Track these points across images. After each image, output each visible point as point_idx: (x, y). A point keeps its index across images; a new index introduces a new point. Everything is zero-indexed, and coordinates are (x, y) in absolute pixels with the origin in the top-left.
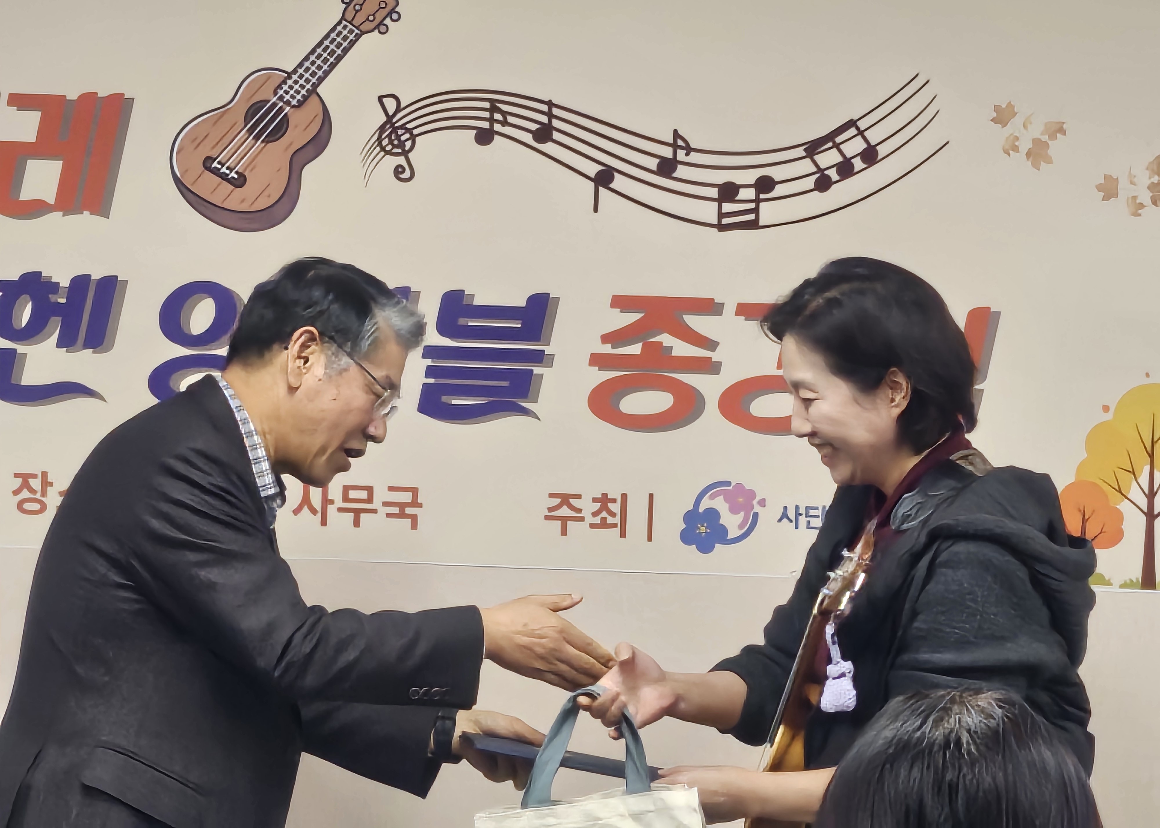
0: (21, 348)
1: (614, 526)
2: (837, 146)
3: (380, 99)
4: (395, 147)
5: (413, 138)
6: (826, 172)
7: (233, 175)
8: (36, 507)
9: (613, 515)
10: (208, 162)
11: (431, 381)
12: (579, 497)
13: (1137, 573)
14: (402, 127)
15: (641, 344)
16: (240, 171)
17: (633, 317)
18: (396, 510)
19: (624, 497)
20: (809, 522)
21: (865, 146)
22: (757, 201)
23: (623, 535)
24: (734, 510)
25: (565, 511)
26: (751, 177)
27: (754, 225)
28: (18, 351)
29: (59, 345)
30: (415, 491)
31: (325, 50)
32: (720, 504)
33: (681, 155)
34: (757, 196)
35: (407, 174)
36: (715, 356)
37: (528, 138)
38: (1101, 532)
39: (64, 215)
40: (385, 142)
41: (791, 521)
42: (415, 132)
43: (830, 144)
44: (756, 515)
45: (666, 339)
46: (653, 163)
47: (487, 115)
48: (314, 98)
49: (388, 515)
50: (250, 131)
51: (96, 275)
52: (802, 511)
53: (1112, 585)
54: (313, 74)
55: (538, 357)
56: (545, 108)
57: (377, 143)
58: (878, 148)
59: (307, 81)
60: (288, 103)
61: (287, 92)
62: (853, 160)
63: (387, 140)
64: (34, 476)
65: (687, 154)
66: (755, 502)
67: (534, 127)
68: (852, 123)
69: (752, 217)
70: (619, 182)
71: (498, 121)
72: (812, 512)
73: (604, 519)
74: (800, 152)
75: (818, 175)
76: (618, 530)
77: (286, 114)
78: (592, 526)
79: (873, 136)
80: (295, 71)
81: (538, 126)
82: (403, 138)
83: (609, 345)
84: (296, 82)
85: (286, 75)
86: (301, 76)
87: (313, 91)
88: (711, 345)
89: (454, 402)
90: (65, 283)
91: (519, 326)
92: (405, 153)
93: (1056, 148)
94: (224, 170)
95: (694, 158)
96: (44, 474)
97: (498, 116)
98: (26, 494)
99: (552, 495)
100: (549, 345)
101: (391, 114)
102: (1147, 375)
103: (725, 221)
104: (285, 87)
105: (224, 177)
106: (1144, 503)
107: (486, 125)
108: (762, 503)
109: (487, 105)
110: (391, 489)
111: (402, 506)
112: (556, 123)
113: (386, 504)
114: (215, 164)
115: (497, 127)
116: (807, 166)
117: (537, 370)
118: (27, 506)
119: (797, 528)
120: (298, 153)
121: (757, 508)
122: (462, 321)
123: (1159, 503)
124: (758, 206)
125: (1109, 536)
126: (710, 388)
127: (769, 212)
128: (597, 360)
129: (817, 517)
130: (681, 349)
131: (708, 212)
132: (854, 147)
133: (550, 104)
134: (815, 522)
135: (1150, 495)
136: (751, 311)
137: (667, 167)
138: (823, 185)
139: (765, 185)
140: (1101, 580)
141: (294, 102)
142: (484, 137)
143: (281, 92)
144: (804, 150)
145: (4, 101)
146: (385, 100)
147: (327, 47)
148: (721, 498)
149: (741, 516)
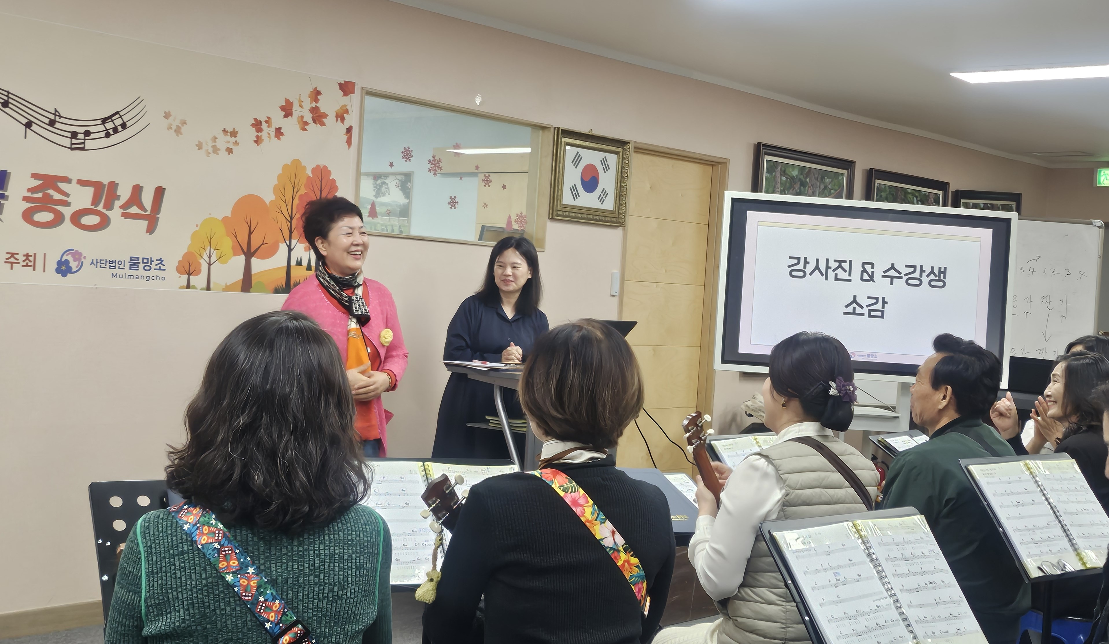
1: (31, 266)
2: (112, 121)
6: (109, 131)
9: (30, 261)
12: (17, 254)
13: (205, 285)
15: (42, 193)
17: (39, 182)
19: (35, 254)
20: (101, 265)
21: (122, 122)
22: (85, 139)
23: (34, 269)
24: (75, 260)
25: (12, 260)
26: (82, 130)
27: (83, 149)
32: (69, 258)
33: (57, 118)
34: (85, 138)
36: (69, 200)
38: (195, 270)
41: (95, 265)
43: (110, 120)
44: (82, 262)
45: (51, 192)
46: (47, 121)
52: (99, 261)
53: (197, 289)
55: (3, 197)
56: (6, 94)
58: (126, 123)
62: (118, 127)
65: (60, 118)
66: (82, 257)
67: (2, 101)
68: (117, 113)
69: (82, 146)
70: (34, 127)
72: (102, 262)
73: (27, 263)
74: (100, 122)
75: (106, 131)
76: (32, 268)
78: (23, 266)
79: (125, 118)
81: (4, 101)
83: (30, 193)
88: (67, 195)
93: (184, 129)
95: (62, 120)
99: (8, 253)
100: (6, 191)
103: (73, 146)
106: (207, 260)
108: (85, 258)
112: (10, 100)
116: (101, 128)
117: (2, 202)
119: (96, 267)
121: (83, 260)
123: (213, 259)
124: (85, 141)
125: (197, 272)
126: (67, 212)
127: (89, 144)
128: (26, 199)
129: (103, 263)
130: (57, 196)
131: (67, 142)
132: (118, 122)
133: (8, 92)
134: (103, 265)
135: (210, 257)
136: (82, 183)
137: (52, 123)
138: (108, 135)
139: (87, 133)
140: (194, 288)
144: (102, 121)
148: (70, 256)
149: (77, 262)
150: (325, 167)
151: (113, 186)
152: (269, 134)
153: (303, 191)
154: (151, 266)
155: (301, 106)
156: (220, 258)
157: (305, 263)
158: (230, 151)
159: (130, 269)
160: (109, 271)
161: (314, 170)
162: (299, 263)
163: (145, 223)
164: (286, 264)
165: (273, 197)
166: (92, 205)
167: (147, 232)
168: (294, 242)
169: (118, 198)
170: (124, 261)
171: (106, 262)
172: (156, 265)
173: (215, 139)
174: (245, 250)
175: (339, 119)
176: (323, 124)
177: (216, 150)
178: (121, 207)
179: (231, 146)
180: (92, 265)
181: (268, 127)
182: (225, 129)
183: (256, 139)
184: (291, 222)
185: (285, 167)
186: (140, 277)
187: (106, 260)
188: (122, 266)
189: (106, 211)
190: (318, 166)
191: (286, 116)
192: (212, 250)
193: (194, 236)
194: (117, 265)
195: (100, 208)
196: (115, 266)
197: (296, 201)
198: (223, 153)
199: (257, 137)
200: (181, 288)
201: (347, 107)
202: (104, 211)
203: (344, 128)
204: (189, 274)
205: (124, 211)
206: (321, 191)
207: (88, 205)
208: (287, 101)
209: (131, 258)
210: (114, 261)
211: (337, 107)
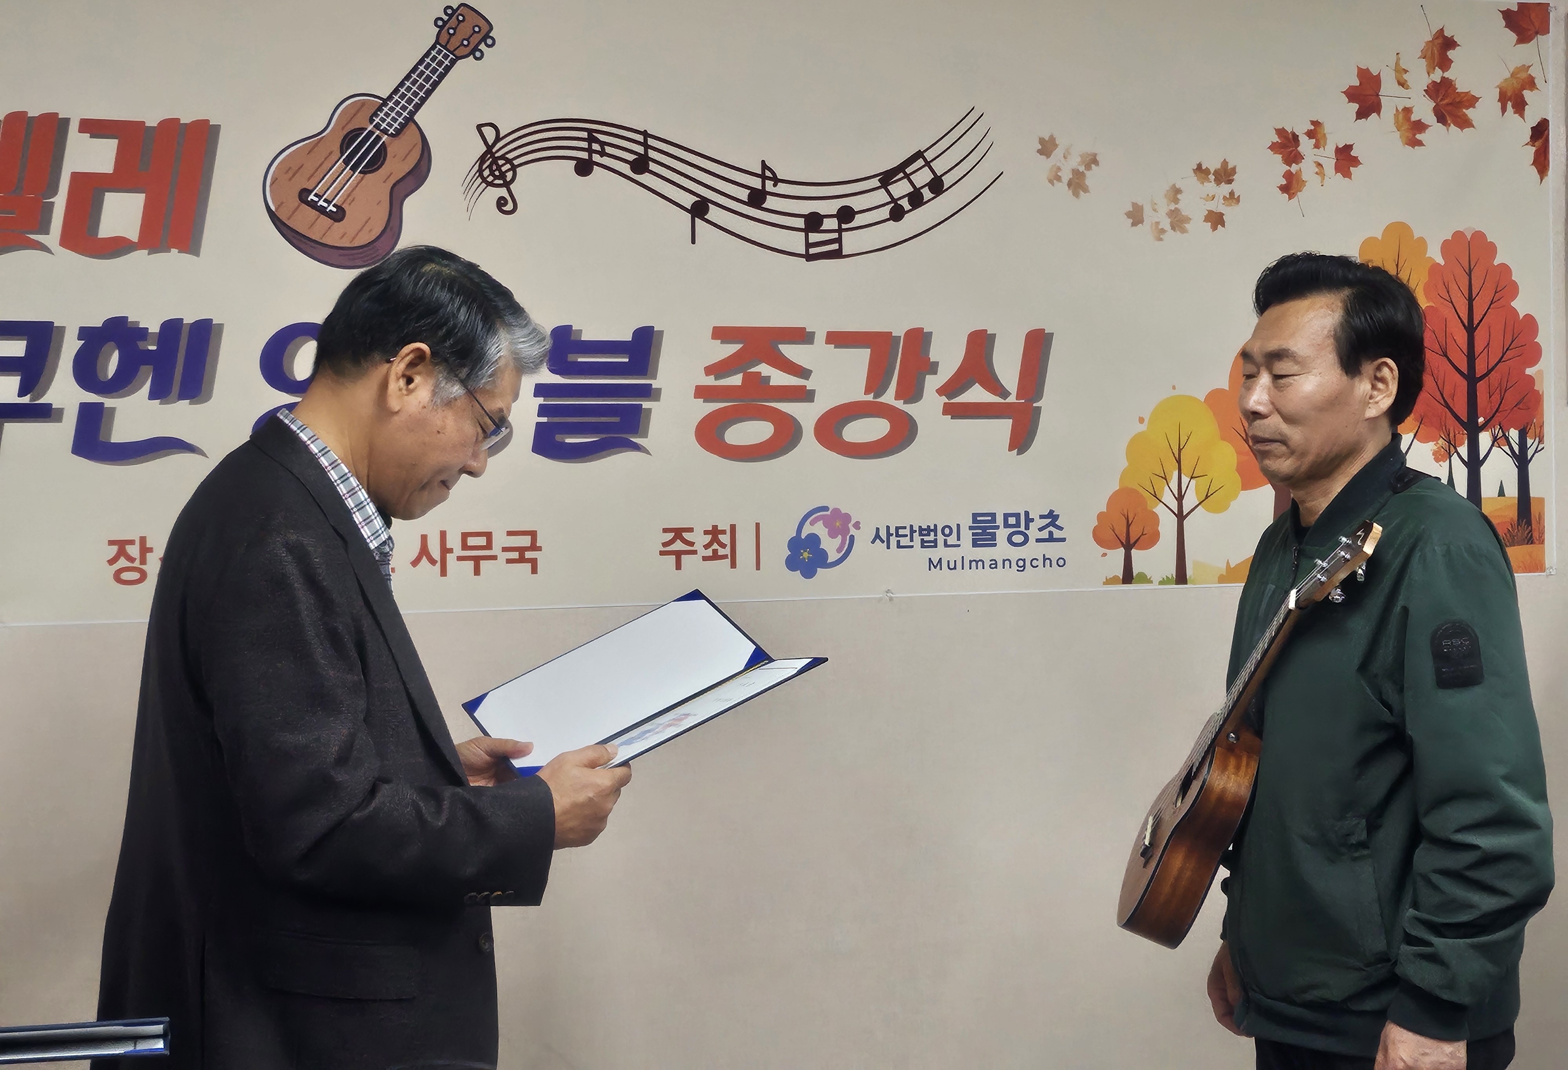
0: (109, 402)
1: (724, 557)
2: (907, 176)
3: (479, 127)
4: (496, 177)
5: (514, 168)
6: (899, 202)
7: (331, 208)
8: (135, 576)
9: (723, 546)
10: (304, 193)
11: (544, 420)
12: (690, 530)
13: (1171, 570)
14: (503, 157)
15: (742, 375)
16: (338, 204)
17: (732, 349)
18: (515, 555)
19: (733, 528)
20: (898, 542)
21: (932, 176)
22: (840, 231)
23: (733, 565)
24: (832, 535)
25: (678, 546)
26: (831, 207)
27: (837, 254)
28: (106, 406)
29: (153, 396)
30: (533, 534)
31: (420, 76)
32: (819, 529)
33: (769, 186)
34: (840, 226)
35: (509, 207)
36: (809, 384)
37: (626, 169)
38: (1142, 534)
39: (149, 254)
40: (486, 173)
41: (883, 542)
42: (516, 162)
43: (901, 175)
44: (852, 537)
45: (764, 369)
46: (744, 194)
47: (585, 145)
48: (412, 126)
49: (509, 561)
50: (346, 162)
51: (189, 319)
52: (893, 531)
53: (1152, 582)
54: (410, 101)
55: (647, 392)
56: (640, 138)
57: (478, 174)
58: (943, 178)
59: (404, 108)
60: (385, 131)
61: (383, 120)
62: (922, 191)
63: (487, 170)
64: (132, 542)
65: (775, 185)
66: (850, 525)
67: (631, 157)
68: (919, 155)
69: (835, 246)
70: (714, 213)
71: (596, 152)
72: (901, 532)
73: (715, 551)
74: (875, 183)
75: (893, 205)
76: (728, 561)
77: (383, 143)
78: (705, 559)
79: (939, 167)
80: (390, 98)
81: (636, 157)
82: (504, 169)
83: (712, 377)
84: (392, 109)
85: (381, 101)
86: (397, 103)
87: (410, 119)
88: (803, 373)
89: (567, 441)
90: (154, 328)
91: (627, 360)
92: (507, 185)
93: (1092, 178)
94: (321, 203)
95: (782, 188)
96: (143, 540)
97: (596, 147)
98: (123, 563)
99: (666, 530)
100: (655, 379)
101: (490, 142)
102: (1174, 388)
103: (812, 251)
104: (381, 115)
105: (322, 210)
106: (1174, 505)
107: (584, 155)
108: (857, 526)
109: (585, 135)
110: (510, 533)
111: (521, 550)
112: (652, 154)
113: (505, 549)
114: (312, 197)
115: (596, 158)
116: (881, 196)
117: (646, 405)
118: (125, 576)
119: (888, 547)
120: (398, 187)
121: (853, 531)
122: (571, 358)
123: (1189, 503)
124: (841, 236)
125: (1148, 538)
126: (806, 415)
127: (851, 242)
128: (703, 393)
129: (907, 536)
130: (779, 378)
131: (796, 242)
132: (922, 178)
133: (645, 134)
134: (905, 541)
135: (1180, 498)
136: (838, 339)
137: (757, 198)
138: (897, 214)
139: (846, 215)
140: (1144, 579)
141: (391, 131)
142: (584, 168)
143: (377, 120)
144: (879, 180)
145: (74, 127)
146: (483, 129)
147: (422, 73)
148: (820, 524)
149: (839, 539)
150: (1479, 236)
151: (918, 339)
152: (1319, 165)
154: (1027, 532)
155: (1402, 84)
156: (1207, 497)
158: (1216, 220)
159: (975, 544)
160: (922, 555)
161: (1446, 247)
163: (1003, 427)
167: (1011, 449)
169: (933, 368)
170: (958, 525)
171: (912, 531)
172: (1041, 529)
173: (1175, 193)
175: (1509, 104)
176: (1464, 123)
177: (1178, 221)
178: (941, 391)
179: (1218, 206)
180: (878, 540)
181: (1317, 146)
182: (1199, 166)
183: (1284, 182)
185: (1367, 246)
186: (1000, 564)
187: (911, 526)
188: (952, 540)
189: (905, 403)
190: (1458, 235)
191: (1362, 114)
192: (1185, 480)
193: (1136, 446)
194: (941, 538)
195: (889, 397)
196: (935, 541)
198: (1198, 227)
199: (1288, 175)
200: (1109, 581)
201: (1531, 72)
202: (899, 404)
203: (1523, 128)
204: (1128, 547)
205: (949, 400)
206: (1471, 300)
207: (857, 393)
208: (1364, 74)
209: (975, 516)
210: (932, 527)
211: (1502, 75)
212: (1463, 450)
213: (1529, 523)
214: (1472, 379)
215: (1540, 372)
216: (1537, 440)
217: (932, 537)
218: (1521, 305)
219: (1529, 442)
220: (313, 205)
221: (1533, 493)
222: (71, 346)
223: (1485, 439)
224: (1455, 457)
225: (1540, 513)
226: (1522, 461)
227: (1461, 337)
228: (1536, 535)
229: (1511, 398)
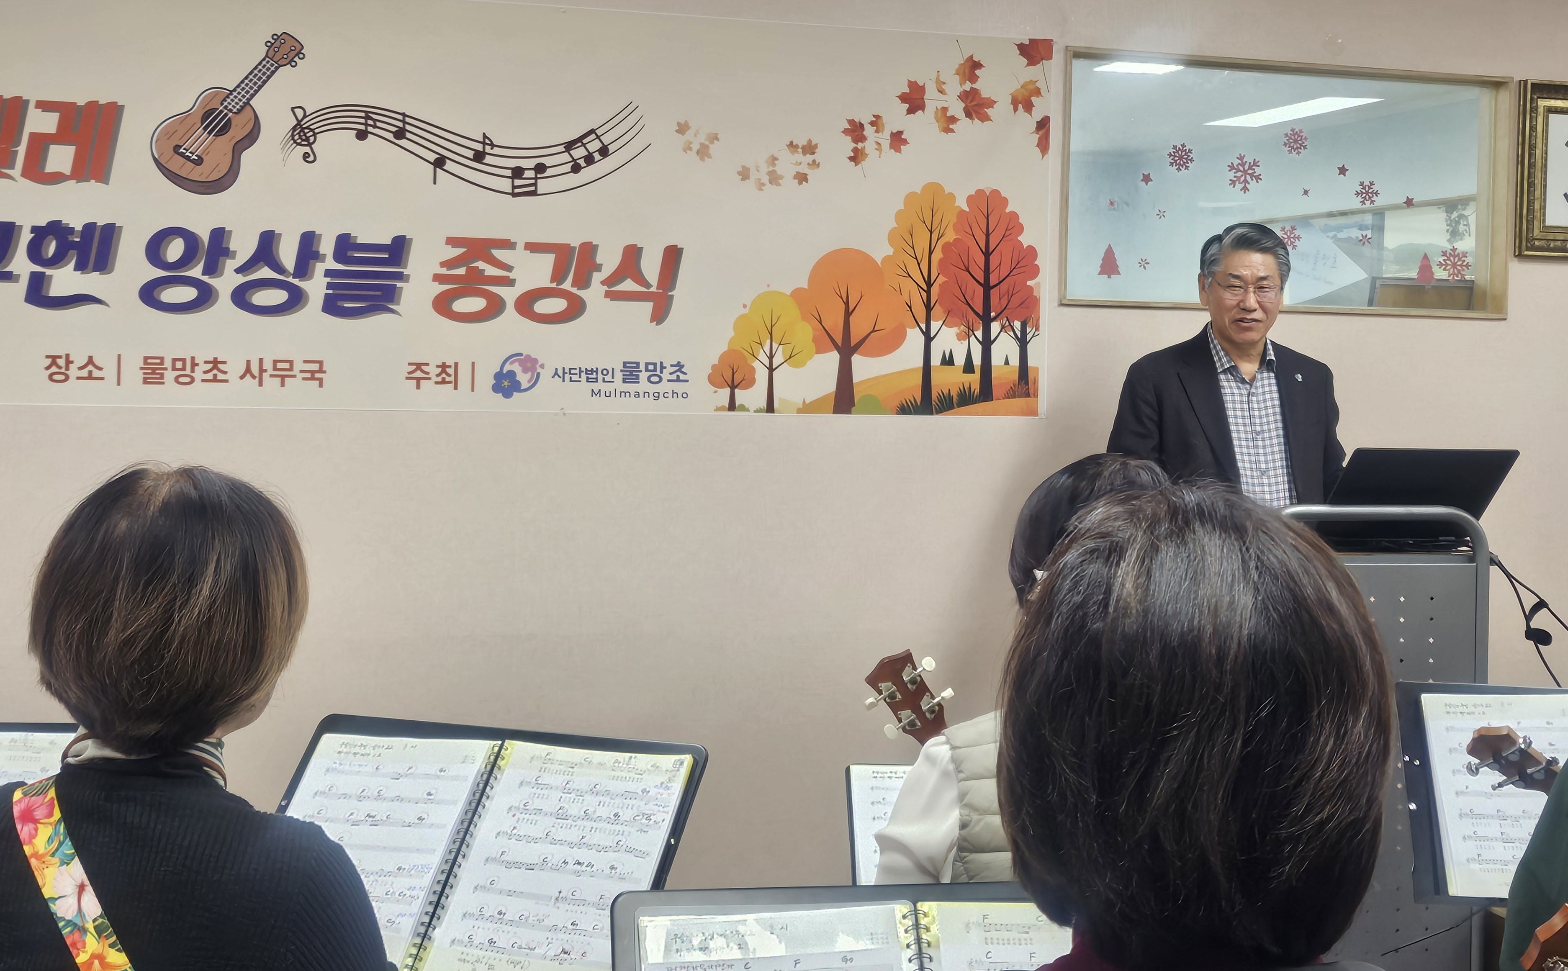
0: (48, 272)
1: (450, 382)
2: (584, 145)
3: (293, 109)
4: (303, 140)
5: (315, 135)
6: (578, 161)
7: (194, 157)
8: (62, 377)
9: (449, 375)
10: (177, 148)
11: (331, 292)
12: (427, 364)
13: (763, 404)
14: (308, 128)
15: (465, 268)
16: (199, 154)
17: (460, 251)
18: (308, 375)
19: (456, 364)
20: (571, 378)
21: (601, 145)
22: (536, 178)
23: (456, 388)
24: (525, 371)
25: (419, 374)
26: (532, 163)
27: (534, 193)
28: (47, 274)
29: (76, 269)
30: (321, 363)
31: (254, 76)
32: (516, 368)
33: (488, 149)
34: (536, 175)
35: (311, 159)
36: (512, 275)
37: (390, 136)
38: (743, 380)
39: (77, 183)
40: (297, 137)
41: (560, 377)
42: (316, 131)
43: (580, 144)
44: (538, 374)
45: (481, 265)
46: (470, 154)
47: (363, 121)
48: (248, 107)
49: (304, 379)
50: (205, 129)
51: (101, 223)
52: (567, 370)
53: (749, 411)
54: (247, 92)
55: (400, 277)
56: (400, 117)
57: (291, 138)
58: (609, 147)
59: (244, 96)
60: (231, 111)
61: (230, 104)
62: (594, 154)
63: (297, 136)
64: (60, 357)
65: (492, 149)
66: (538, 366)
67: (394, 129)
68: (592, 131)
69: (533, 188)
70: (449, 165)
71: (371, 125)
72: (573, 371)
73: (444, 379)
74: (562, 149)
75: (573, 163)
76: (452, 385)
77: (229, 118)
78: (437, 383)
79: (606, 139)
80: (235, 90)
81: (397, 129)
82: (308, 135)
83: (445, 269)
84: (236, 97)
85: (229, 92)
86: (239, 93)
87: (247, 103)
88: (509, 268)
89: (345, 305)
90: (79, 227)
91: (387, 256)
92: (310, 145)
93: (714, 149)
94: (188, 154)
95: (496, 151)
96: (67, 356)
97: (370, 122)
98: (54, 369)
99: (410, 364)
100: (406, 268)
101: (300, 118)
102: (768, 286)
103: (516, 191)
104: (229, 100)
105: (188, 158)
106: (767, 362)
107: (363, 127)
108: (542, 366)
109: (363, 115)
110: (305, 362)
111: (313, 372)
112: (408, 127)
113: (302, 371)
114: (182, 150)
115: (370, 129)
116: (566, 157)
117: (399, 284)
118: (56, 377)
119: (564, 381)
120: (238, 144)
121: (539, 370)
122: (349, 253)
123: (776, 362)
124: (536, 182)
125: (749, 382)
126: (509, 295)
127: (543, 185)
128: (438, 278)
129: (577, 374)
130: (491, 271)
131: (506, 185)
132: (594, 146)
133: (404, 115)
134: (575, 378)
135: (771, 357)
136: (533, 247)
137: (479, 157)
138: (576, 169)
139: (540, 168)
140: (743, 408)
141: (235, 110)
142: (362, 135)
143: (226, 104)
144: (565, 147)
145: (32, 105)
146: (296, 110)
147: (256, 75)
148: (517, 364)
149: (529, 375)
150: (996, 193)
151: (589, 250)
152: (878, 144)
153: (950, 236)
154: (661, 375)
155: (941, 91)
156: (790, 357)
157: (960, 360)
158: (802, 178)
159: (624, 382)
160: (585, 387)
161: (970, 200)
162: (948, 361)
163: (648, 306)
164: (920, 363)
165: (890, 251)
166: (551, 282)
167: (652, 321)
168: (935, 325)
169: (599, 268)
170: (613, 369)
171: (581, 371)
172: (671, 374)
173: (773, 159)
174: (839, 342)
175: (1020, 106)
176: (985, 118)
177: (774, 178)
178: (603, 283)
179: (804, 169)
180: (556, 376)
181: (877, 131)
182: (792, 143)
183: (852, 154)
184: (928, 292)
185: (910, 198)
186: (641, 395)
187: (580, 368)
188: (608, 378)
189: (578, 289)
190: (980, 192)
191: (911, 111)
192: (775, 346)
193: (741, 323)
194: (600, 376)
195: (567, 285)
196: (597, 378)
197: (937, 255)
198: (789, 183)
199: (855, 150)
200: (718, 409)
201: (1037, 84)
202: (574, 290)
203: (1029, 122)
204: (733, 387)
205: (609, 288)
206: (988, 235)
207: (545, 282)
208: (912, 85)
209: (625, 363)
210: (595, 369)
211: (1014, 86)
212: (979, 334)
213: (1027, 383)
214: (987, 287)
215: (1038, 284)
216: (1034, 328)
217: (594, 376)
218: (1025, 239)
219: (1028, 330)
220: (182, 155)
221: (1031, 363)
222: (26, 237)
223: (995, 327)
224: (973, 338)
225: (1035, 379)
226: (1023, 342)
227: (980, 259)
228: (1031, 392)
229: (1015, 301)
